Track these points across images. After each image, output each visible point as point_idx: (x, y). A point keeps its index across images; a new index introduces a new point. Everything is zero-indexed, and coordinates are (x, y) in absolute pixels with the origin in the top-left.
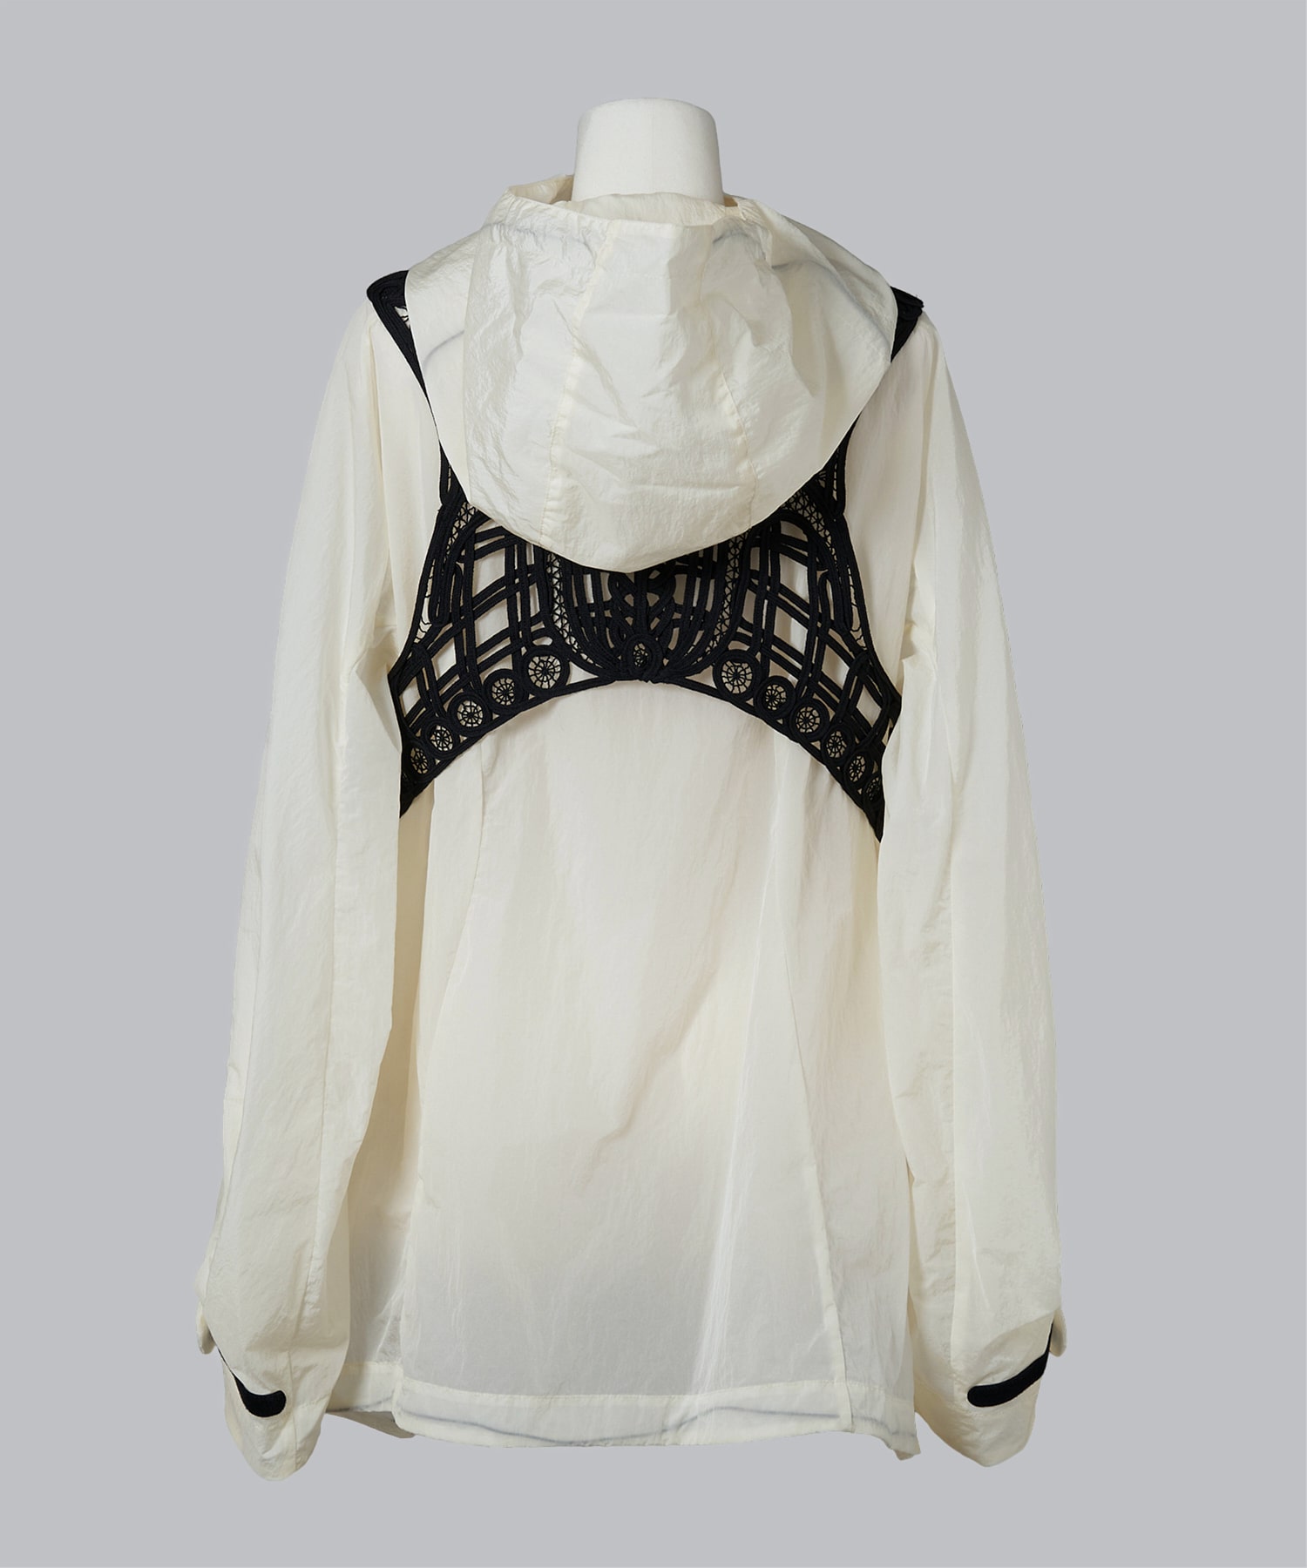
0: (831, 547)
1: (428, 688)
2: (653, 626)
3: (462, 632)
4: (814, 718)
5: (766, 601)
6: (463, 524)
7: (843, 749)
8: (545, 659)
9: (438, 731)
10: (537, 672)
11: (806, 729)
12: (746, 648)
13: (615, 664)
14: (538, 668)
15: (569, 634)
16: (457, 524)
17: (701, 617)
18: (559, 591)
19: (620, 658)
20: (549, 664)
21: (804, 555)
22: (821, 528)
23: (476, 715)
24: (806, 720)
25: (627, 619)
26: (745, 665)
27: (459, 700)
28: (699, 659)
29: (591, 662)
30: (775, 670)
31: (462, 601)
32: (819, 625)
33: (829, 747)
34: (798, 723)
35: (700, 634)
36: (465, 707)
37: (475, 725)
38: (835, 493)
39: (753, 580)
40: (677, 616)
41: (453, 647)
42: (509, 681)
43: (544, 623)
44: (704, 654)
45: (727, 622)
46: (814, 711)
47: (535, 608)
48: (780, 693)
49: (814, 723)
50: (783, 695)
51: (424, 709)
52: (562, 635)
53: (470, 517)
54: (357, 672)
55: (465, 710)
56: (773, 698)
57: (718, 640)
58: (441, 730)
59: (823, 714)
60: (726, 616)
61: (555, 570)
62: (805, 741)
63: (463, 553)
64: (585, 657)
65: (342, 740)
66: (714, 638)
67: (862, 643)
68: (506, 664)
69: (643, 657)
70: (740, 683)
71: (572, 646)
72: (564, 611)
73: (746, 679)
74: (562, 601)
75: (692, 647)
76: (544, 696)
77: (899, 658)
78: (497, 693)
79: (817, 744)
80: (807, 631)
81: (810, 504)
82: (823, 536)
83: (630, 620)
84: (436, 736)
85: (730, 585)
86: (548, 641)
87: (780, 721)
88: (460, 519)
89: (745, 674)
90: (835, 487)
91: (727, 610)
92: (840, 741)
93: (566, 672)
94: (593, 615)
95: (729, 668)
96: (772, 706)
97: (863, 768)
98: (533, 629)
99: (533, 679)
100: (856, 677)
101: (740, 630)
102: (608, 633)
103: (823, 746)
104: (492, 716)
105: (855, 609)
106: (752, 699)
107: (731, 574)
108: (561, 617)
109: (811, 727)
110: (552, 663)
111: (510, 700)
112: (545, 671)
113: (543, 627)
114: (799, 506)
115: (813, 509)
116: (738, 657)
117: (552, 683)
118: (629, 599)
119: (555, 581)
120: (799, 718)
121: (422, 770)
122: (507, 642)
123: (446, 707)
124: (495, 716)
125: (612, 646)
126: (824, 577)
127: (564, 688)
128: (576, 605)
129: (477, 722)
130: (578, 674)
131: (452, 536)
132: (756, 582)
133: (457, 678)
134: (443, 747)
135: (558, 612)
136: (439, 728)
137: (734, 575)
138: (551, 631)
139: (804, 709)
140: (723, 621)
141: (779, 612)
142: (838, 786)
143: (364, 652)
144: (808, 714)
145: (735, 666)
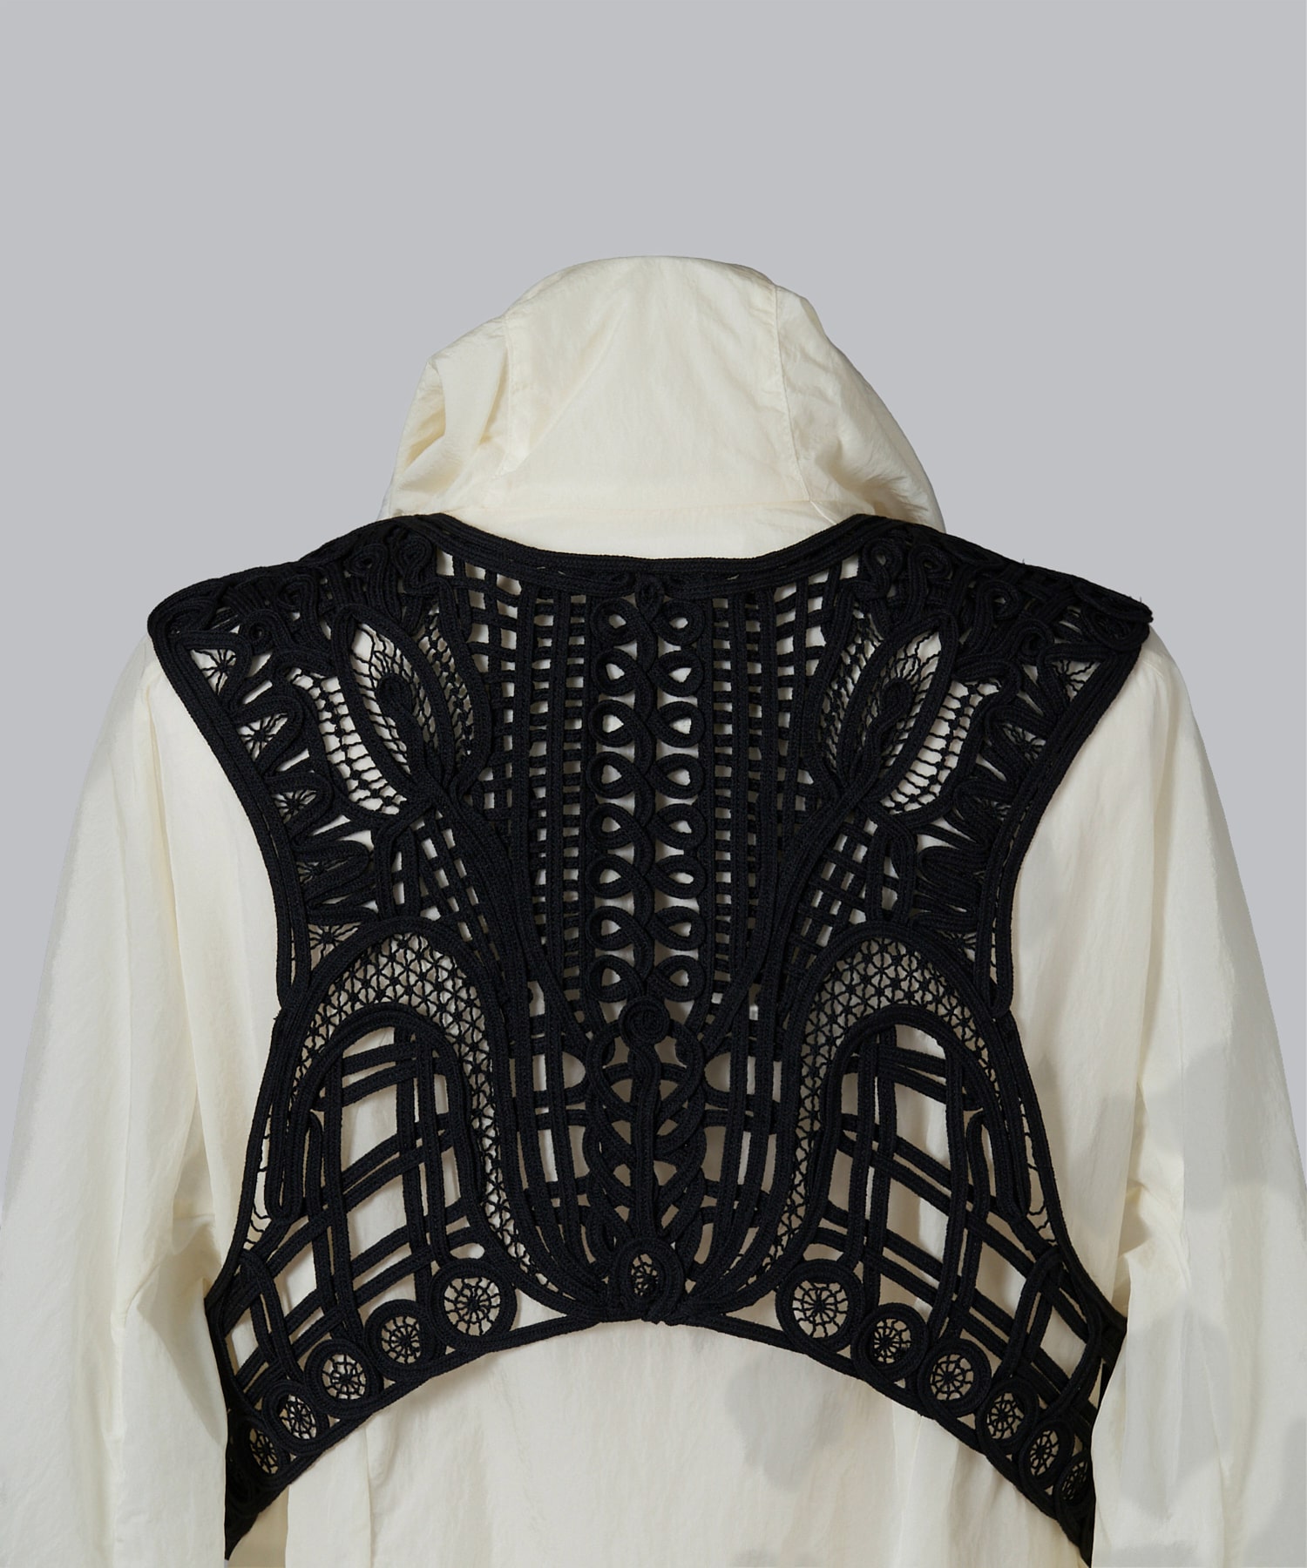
0: (989, 1067)
1: (270, 1330)
2: (666, 1220)
3: (326, 1231)
4: (964, 1372)
5: (871, 1171)
6: (320, 1042)
7: (1017, 1422)
8: (473, 1282)
9: (291, 1404)
10: (460, 1306)
11: (949, 1393)
12: (835, 1255)
13: (597, 1292)
14: (461, 1299)
15: (515, 1240)
16: (309, 1043)
17: (753, 1203)
18: (494, 1162)
19: (606, 1280)
20: (480, 1292)
21: (939, 1084)
22: (969, 1034)
23: (355, 1379)
24: (949, 1378)
25: (618, 1209)
26: (835, 1287)
27: (326, 1352)
28: (751, 1280)
29: (554, 1289)
30: (890, 1291)
31: (323, 1178)
32: (969, 1206)
33: (991, 1423)
34: (934, 1383)
35: (751, 1234)
36: (336, 1365)
37: (354, 1397)
38: (993, 970)
39: (846, 1132)
40: (709, 1202)
41: (311, 1258)
42: (410, 1321)
43: (469, 1220)
44: (760, 1271)
45: (801, 1211)
46: (963, 1360)
47: (452, 1194)
48: (899, 1333)
49: (963, 1382)
50: (906, 1336)
51: (266, 1365)
52: (503, 1240)
53: (331, 1029)
54: (139, 1307)
55: (336, 1371)
56: (886, 1342)
57: (784, 1243)
58: (297, 1403)
59: (980, 1364)
60: (798, 1200)
61: (487, 1122)
62: (946, 1416)
63: (322, 1094)
64: (543, 1279)
65: (118, 1429)
66: (777, 1241)
67: (1047, 1233)
68: (404, 1291)
69: (649, 1279)
70: (826, 1319)
71: (519, 1260)
72: (504, 1196)
73: (836, 1311)
74: (500, 1179)
75: (738, 1258)
76: (473, 1349)
77: (1116, 1249)
78: (390, 1342)
79: (969, 1420)
80: (946, 1219)
81: (949, 992)
82: (974, 1049)
83: (623, 1212)
84: (289, 1412)
85: (805, 1144)
86: (477, 1252)
87: (901, 1384)
88: (315, 1033)
89: (836, 1303)
90: (994, 960)
91: (801, 1189)
92: (1012, 1409)
93: (509, 1308)
94: (557, 1203)
95: (807, 1293)
96: (885, 1357)
97: (1055, 1450)
98: (451, 1229)
99: (453, 1318)
100: (1039, 1294)
101: (825, 1224)
102: (584, 1236)
103: (981, 1422)
104: (382, 1384)
105: (1034, 1176)
106: (848, 1348)
107: (806, 1124)
108: (500, 1208)
109: (957, 1390)
110: (485, 1291)
111: (413, 1353)
112: (473, 1304)
113: (468, 1225)
114: (929, 997)
115: (954, 1002)
116: (821, 1272)
117: (486, 1326)
118: (622, 1173)
119: (488, 1142)
120: (936, 1374)
121: (269, 1466)
122: (403, 1253)
123: (302, 1362)
124: (388, 1383)
125: (591, 1259)
126: (977, 1122)
127: (507, 1337)
128: (525, 1185)
129: (357, 1392)
130: (531, 1312)
131: (301, 1063)
132: (852, 1135)
133: (320, 1315)
134: (301, 1433)
135: (494, 1198)
136: (293, 1399)
137: (812, 1124)
138: (481, 1232)
139: (944, 1359)
140: (793, 1209)
141: (897, 1189)
142: (1009, 1489)
143: (153, 1270)
144: (952, 1367)
145: (816, 1289)
